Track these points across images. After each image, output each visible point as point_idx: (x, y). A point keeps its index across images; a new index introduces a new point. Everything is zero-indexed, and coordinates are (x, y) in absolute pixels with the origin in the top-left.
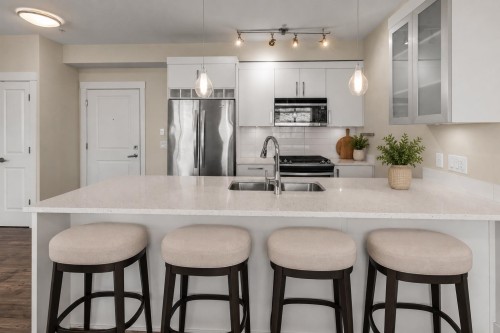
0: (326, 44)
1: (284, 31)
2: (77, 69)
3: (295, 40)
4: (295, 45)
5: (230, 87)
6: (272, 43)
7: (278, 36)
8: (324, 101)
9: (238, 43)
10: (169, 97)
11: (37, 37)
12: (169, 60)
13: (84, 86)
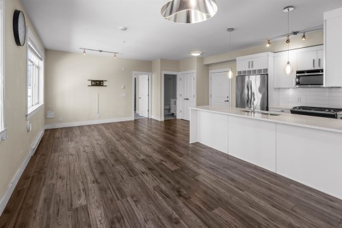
3: (303, 37)
5: (266, 68)
6: (288, 41)
9: (268, 45)
10: (237, 75)
11: (196, 58)
12: (238, 59)
13: (210, 71)
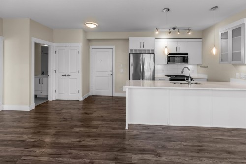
0: (190, 33)
1: (174, 28)
2: (89, 41)
3: (178, 32)
4: (178, 33)
5: (152, 49)
6: (170, 32)
7: (172, 30)
8: (187, 54)
9: (157, 33)
10: (129, 52)
11: (82, 30)
12: (130, 39)
13: (91, 47)
